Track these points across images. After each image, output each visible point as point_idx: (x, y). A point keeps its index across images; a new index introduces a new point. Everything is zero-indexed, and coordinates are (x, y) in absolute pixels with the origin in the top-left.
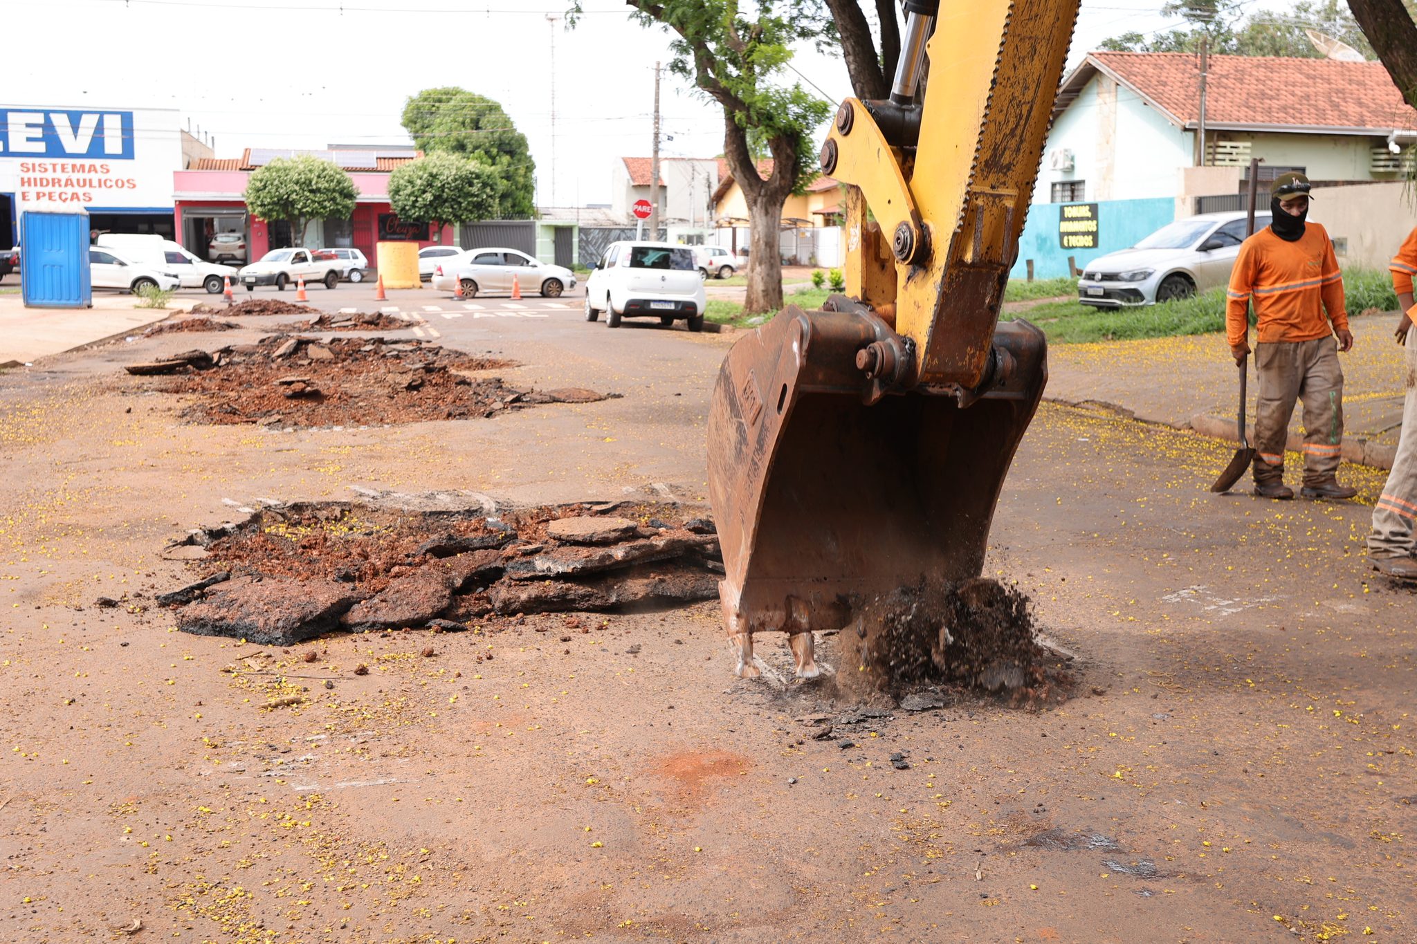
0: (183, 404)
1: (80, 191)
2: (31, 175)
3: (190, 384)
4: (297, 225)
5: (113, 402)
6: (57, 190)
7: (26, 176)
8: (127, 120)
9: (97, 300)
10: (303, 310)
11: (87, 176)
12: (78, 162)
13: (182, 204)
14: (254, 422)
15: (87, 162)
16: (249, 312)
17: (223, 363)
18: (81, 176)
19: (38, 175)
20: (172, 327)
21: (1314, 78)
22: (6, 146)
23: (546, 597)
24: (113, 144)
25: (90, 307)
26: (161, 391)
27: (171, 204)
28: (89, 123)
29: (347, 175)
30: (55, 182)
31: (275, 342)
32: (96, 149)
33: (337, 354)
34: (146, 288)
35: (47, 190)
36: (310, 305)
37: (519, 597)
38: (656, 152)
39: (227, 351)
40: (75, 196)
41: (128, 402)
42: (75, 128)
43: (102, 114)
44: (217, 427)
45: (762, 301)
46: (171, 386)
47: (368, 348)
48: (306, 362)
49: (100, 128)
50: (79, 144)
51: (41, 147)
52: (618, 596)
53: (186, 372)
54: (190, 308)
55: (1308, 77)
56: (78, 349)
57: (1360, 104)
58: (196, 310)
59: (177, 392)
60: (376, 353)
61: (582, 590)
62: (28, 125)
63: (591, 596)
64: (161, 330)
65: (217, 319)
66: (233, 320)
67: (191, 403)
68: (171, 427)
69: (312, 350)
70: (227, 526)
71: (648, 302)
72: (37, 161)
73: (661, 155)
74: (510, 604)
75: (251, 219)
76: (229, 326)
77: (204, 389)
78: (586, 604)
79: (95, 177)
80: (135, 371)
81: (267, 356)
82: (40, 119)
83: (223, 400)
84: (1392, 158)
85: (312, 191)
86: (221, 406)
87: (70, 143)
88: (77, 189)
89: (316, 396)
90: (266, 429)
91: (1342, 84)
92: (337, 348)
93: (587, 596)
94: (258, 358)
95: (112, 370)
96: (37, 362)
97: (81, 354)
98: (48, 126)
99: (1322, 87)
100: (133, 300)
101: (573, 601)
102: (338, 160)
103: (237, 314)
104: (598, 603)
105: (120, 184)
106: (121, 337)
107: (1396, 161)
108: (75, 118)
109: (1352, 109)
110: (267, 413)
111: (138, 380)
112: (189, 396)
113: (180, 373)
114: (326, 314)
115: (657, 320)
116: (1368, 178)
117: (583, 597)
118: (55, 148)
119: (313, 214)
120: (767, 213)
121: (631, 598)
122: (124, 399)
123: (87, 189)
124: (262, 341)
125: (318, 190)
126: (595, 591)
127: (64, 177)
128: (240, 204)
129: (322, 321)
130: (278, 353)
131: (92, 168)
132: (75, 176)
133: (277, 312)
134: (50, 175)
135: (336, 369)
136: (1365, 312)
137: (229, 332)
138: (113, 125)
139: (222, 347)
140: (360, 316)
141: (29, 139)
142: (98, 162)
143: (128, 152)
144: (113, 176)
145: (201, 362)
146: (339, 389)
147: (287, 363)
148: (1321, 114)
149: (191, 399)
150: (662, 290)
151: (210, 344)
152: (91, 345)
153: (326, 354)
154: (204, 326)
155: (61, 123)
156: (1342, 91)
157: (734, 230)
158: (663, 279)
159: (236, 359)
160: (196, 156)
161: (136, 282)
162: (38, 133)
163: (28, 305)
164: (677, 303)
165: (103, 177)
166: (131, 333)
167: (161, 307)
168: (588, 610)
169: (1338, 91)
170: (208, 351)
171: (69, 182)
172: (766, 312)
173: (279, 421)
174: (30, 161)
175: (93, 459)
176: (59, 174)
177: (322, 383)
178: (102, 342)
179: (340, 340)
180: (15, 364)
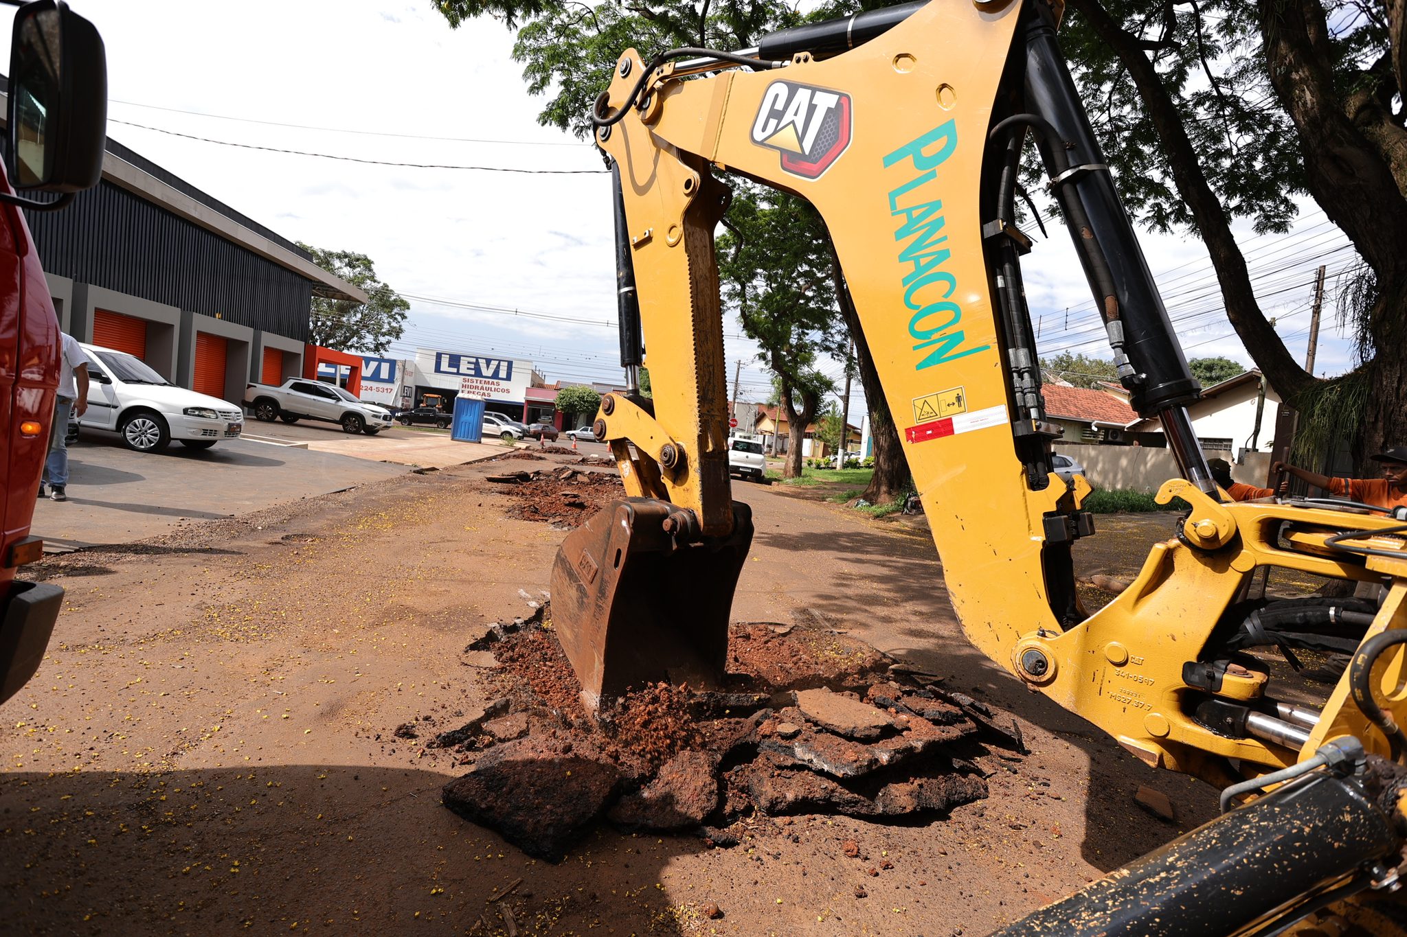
0: (510, 504)
1: (486, 392)
2: (467, 383)
3: (516, 490)
4: (576, 415)
5: (475, 497)
6: (477, 391)
7: (464, 384)
8: (510, 364)
9: (483, 440)
10: (575, 454)
11: (490, 386)
12: (487, 380)
13: (528, 402)
14: (547, 521)
15: (491, 380)
16: (550, 452)
17: (535, 479)
18: (488, 386)
19: (470, 384)
20: (514, 456)
21: (1052, 393)
22: (458, 370)
23: (812, 798)
24: (503, 374)
25: (480, 442)
26: (501, 493)
27: (523, 401)
28: (494, 364)
29: (600, 396)
30: (476, 387)
31: (562, 470)
32: (496, 375)
33: (591, 480)
34: (508, 436)
35: (472, 390)
36: (578, 451)
37: (785, 797)
38: (734, 399)
39: (538, 473)
40: (484, 394)
41: (482, 499)
42: (488, 367)
43: (500, 361)
44: (525, 522)
45: (792, 472)
46: (506, 490)
47: (607, 478)
48: (575, 483)
49: (498, 366)
50: (490, 373)
51: (472, 372)
52: (885, 807)
53: (516, 482)
54: (525, 447)
55: (1050, 392)
56: (468, 463)
57: (1076, 407)
58: (527, 448)
59: (508, 494)
60: (611, 481)
61: (848, 795)
62: (469, 363)
63: (856, 803)
64: (509, 457)
65: (537, 454)
66: (543, 455)
67: (514, 503)
68: (501, 519)
69: (580, 477)
70: (518, 621)
71: (739, 467)
72: (470, 378)
73: (737, 401)
74: (777, 803)
75: (556, 410)
76: (541, 458)
77: (523, 494)
78: (851, 810)
79: (493, 387)
80: (490, 480)
81: (557, 478)
82: (474, 360)
83: (532, 503)
84: (1093, 432)
85: (584, 401)
86: (530, 506)
87: (485, 372)
88: (485, 391)
89: (581, 506)
90: (552, 527)
91: (1066, 397)
92: (592, 477)
93: (853, 802)
94: (552, 478)
95: (478, 477)
96: (446, 469)
97: (469, 466)
98: (477, 364)
99: (1057, 397)
100: (500, 441)
101: (838, 804)
102: (596, 390)
103: (545, 452)
104: (864, 811)
105: (503, 390)
106: (490, 459)
107: (1095, 434)
108: (488, 361)
109: (1072, 408)
110: (554, 515)
111: (491, 484)
112: (514, 498)
113: (513, 483)
114: (585, 457)
115: (740, 475)
116: (1079, 441)
117: (848, 802)
118: (478, 373)
119: (583, 411)
120: (798, 431)
121: (899, 811)
122: (480, 496)
123: (489, 392)
124: (555, 470)
125: (587, 401)
126: (862, 798)
127: (480, 386)
128: (552, 404)
129: (584, 461)
130: (562, 477)
131: (493, 383)
132: (485, 386)
133: (564, 453)
134: (474, 384)
135: (590, 489)
136: (1120, 511)
137: (540, 461)
138: (504, 366)
139: (536, 470)
140: (601, 459)
141: (468, 369)
142: (495, 381)
143: (508, 378)
144: (501, 387)
145: (524, 477)
146: (594, 503)
147: (566, 482)
148: (1058, 409)
149: (515, 500)
150: (746, 462)
151: (529, 467)
152: (475, 462)
153: (586, 480)
154: (530, 457)
155: (482, 363)
156: (1067, 400)
157: (765, 436)
158: (747, 457)
159: (542, 478)
160: (537, 382)
161: (502, 433)
162: (472, 366)
163: (452, 439)
164: (752, 469)
165: (497, 387)
166: (495, 457)
167: (512, 446)
168: (852, 816)
169: (1065, 400)
170: (529, 472)
171: (482, 388)
172: (793, 477)
173: (560, 521)
174: (467, 377)
175: (448, 541)
176: (478, 384)
177: (584, 497)
178: (481, 461)
179: (593, 473)
180: (433, 469)
